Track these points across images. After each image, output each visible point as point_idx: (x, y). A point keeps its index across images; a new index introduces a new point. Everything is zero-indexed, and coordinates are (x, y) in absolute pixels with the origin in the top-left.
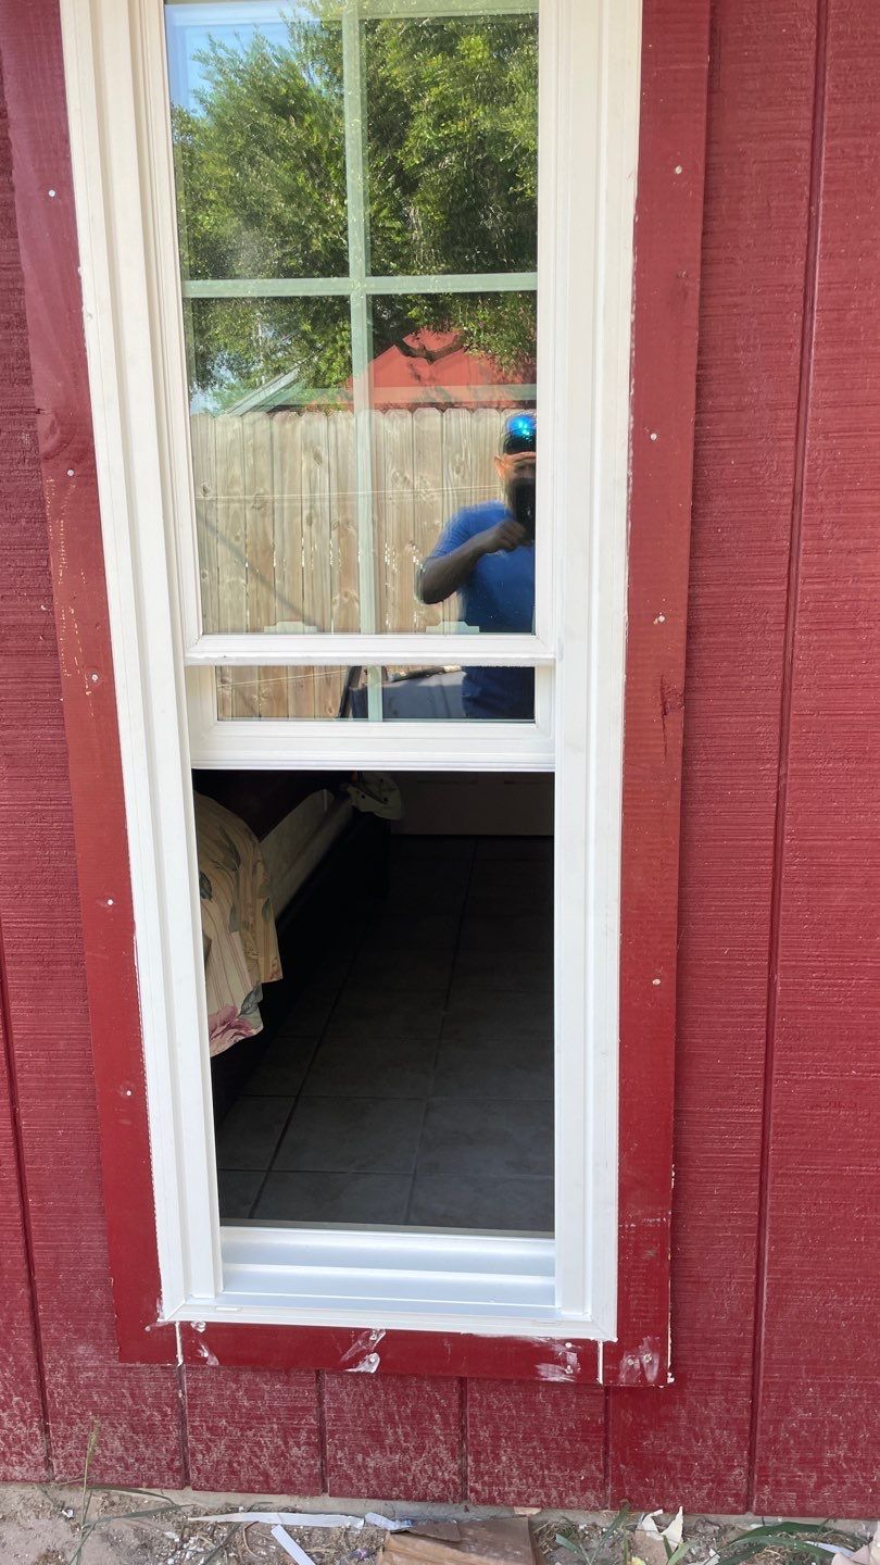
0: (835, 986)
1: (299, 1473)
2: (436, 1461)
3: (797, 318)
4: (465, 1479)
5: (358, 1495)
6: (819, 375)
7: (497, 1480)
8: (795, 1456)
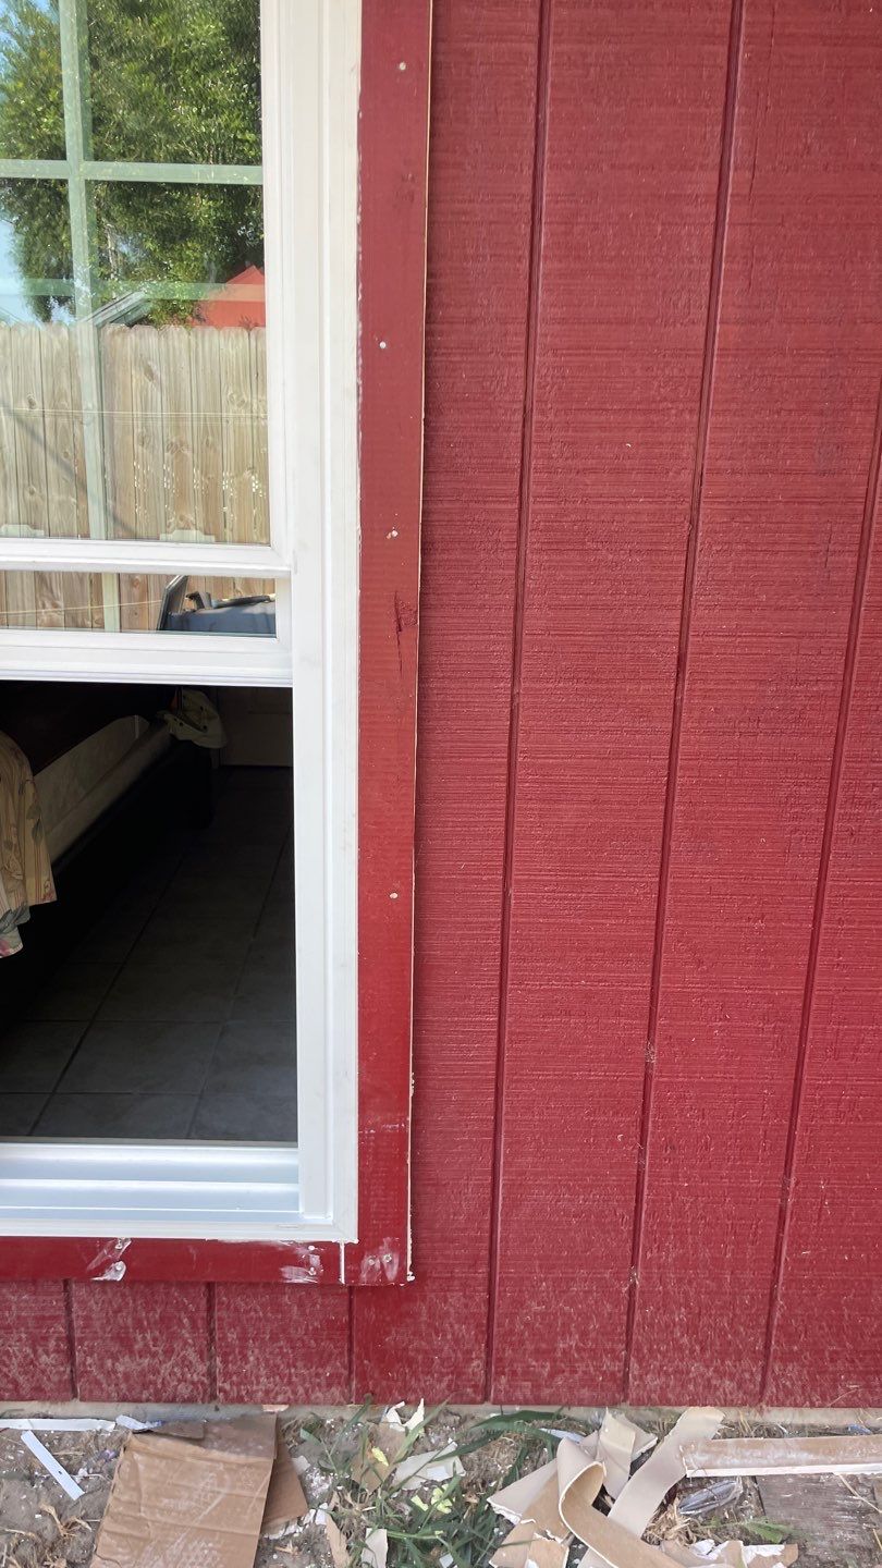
0: (565, 898)
1: (49, 1379)
2: (185, 1363)
3: (525, 229)
4: (214, 1380)
5: (109, 1399)
6: (547, 290)
7: (244, 1379)
8: (530, 1347)
